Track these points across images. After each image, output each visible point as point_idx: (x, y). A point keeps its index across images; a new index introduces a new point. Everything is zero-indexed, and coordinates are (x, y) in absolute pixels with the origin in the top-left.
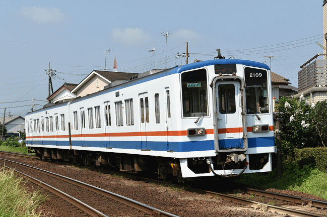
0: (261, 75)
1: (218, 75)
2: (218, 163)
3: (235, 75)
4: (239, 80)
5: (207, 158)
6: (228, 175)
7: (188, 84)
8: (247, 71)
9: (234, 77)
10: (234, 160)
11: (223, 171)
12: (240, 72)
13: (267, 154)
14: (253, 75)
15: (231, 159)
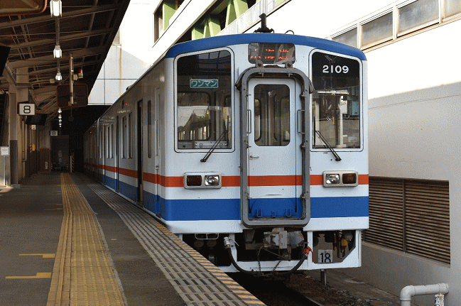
0: (346, 70)
1: (254, 65)
2: (249, 247)
3: (289, 66)
4: (298, 78)
5: (223, 235)
6: (265, 273)
7: (192, 81)
8: (318, 60)
9: (288, 71)
10: (277, 244)
11: (257, 262)
12: (303, 62)
13: (353, 232)
14: (329, 70)
15: (272, 241)
